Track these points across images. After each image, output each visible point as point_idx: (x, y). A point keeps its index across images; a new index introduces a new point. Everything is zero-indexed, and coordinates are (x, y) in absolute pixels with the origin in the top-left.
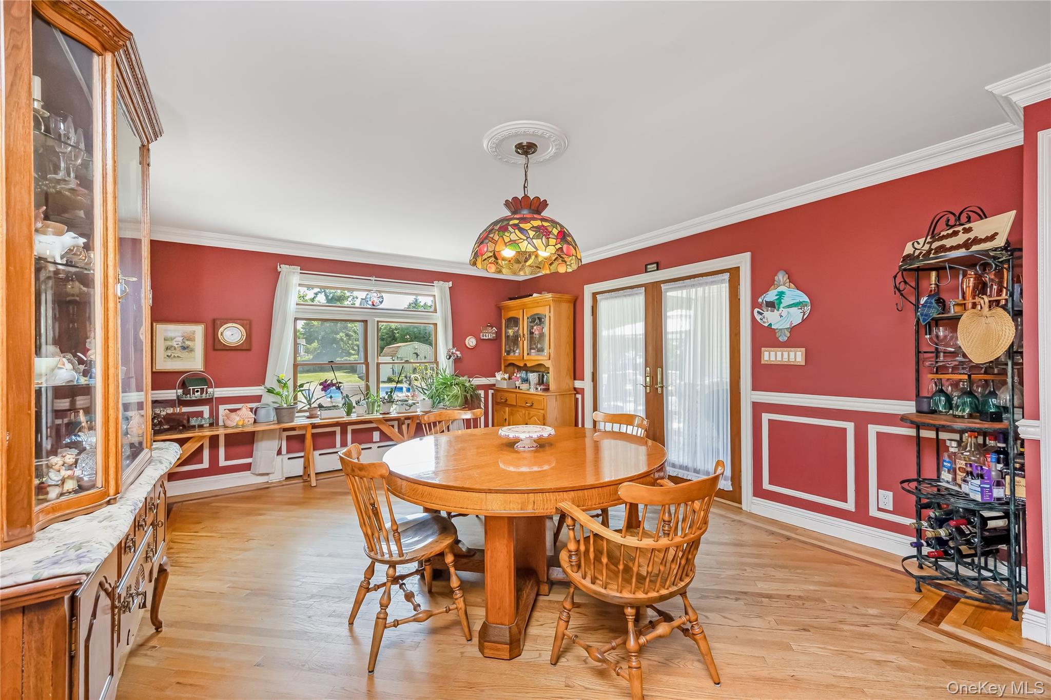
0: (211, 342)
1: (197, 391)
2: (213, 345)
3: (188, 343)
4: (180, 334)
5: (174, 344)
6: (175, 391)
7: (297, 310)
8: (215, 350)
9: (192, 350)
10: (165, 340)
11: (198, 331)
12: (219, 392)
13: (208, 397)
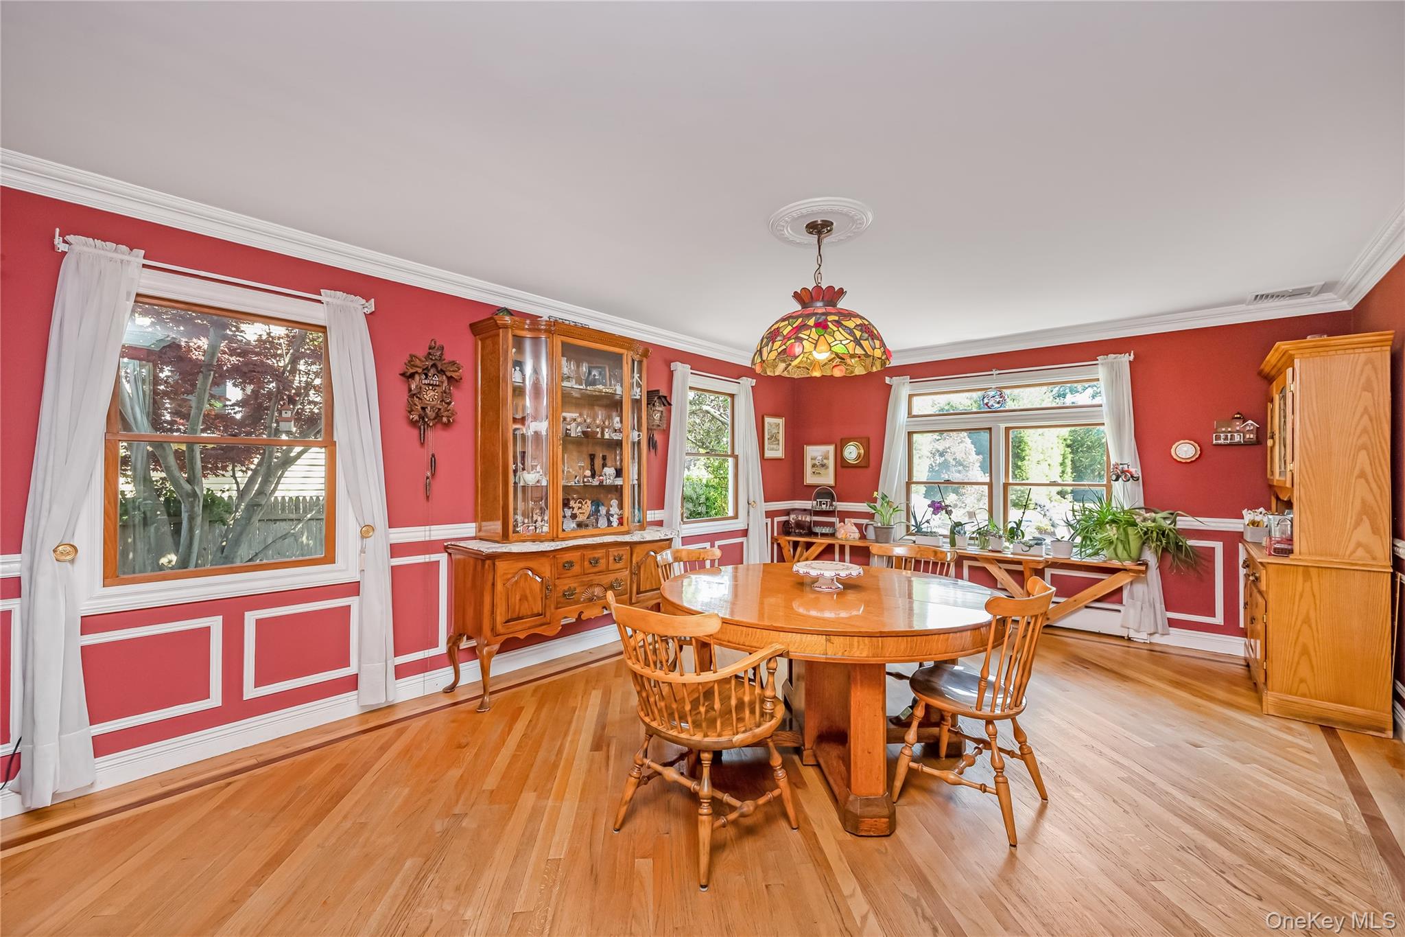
0: (839, 460)
1: (824, 504)
2: (841, 463)
3: (825, 461)
4: (820, 454)
5: (817, 462)
6: (810, 502)
7: (909, 423)
8: (843, 467)
9: (827, 468)
10: (812, 459)
11: (831, 448)
12: (842, 506)
13: (831, 509)
